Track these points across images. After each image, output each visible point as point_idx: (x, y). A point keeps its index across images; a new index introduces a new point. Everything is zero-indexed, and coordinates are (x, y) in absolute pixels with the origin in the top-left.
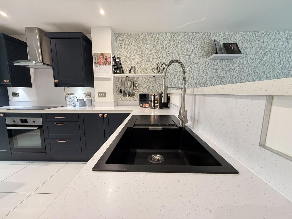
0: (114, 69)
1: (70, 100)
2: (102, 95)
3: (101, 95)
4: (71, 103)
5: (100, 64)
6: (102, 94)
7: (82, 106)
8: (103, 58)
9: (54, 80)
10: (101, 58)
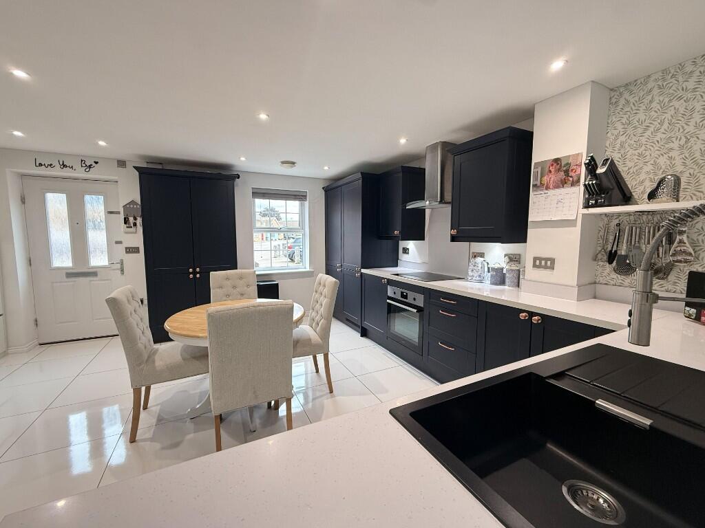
0: (587, 196)
1: (475, 268)
2: (545, 263)
3: (540, 263)
4: (476, 274)
5: (547, 188)
6: (543, 262)
7: (496, 284)
8: (559, 169)
9: (451, 229)
10: (553, 170)
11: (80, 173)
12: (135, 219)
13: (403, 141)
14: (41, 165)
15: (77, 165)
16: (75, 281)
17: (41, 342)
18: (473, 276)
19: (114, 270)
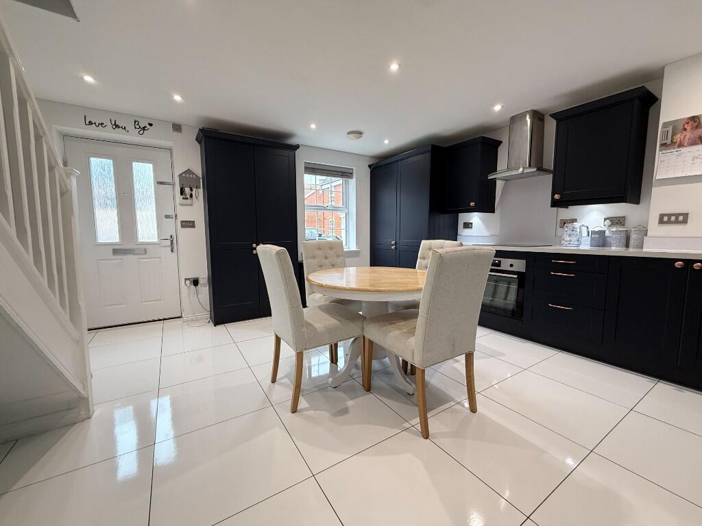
1: (573, 232)
2: (675, 219)
3: (669, 219)
4: (574, 239)
5: (681, 145)
6: (673, 218)
7: (599, 246)
8: (697, 126)
9: (553, 194)
10: (688, 128)
11: (133, 137)
12: (192, 190)
13: (498, 108)
14: (91, 123)
15: (130, 127)
16: (121, 259)
17: (91, 327)
18: (570, 241)
19: (164, 246)
